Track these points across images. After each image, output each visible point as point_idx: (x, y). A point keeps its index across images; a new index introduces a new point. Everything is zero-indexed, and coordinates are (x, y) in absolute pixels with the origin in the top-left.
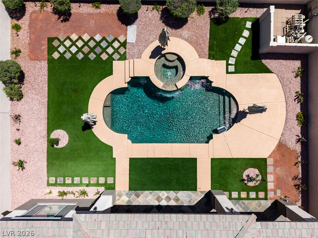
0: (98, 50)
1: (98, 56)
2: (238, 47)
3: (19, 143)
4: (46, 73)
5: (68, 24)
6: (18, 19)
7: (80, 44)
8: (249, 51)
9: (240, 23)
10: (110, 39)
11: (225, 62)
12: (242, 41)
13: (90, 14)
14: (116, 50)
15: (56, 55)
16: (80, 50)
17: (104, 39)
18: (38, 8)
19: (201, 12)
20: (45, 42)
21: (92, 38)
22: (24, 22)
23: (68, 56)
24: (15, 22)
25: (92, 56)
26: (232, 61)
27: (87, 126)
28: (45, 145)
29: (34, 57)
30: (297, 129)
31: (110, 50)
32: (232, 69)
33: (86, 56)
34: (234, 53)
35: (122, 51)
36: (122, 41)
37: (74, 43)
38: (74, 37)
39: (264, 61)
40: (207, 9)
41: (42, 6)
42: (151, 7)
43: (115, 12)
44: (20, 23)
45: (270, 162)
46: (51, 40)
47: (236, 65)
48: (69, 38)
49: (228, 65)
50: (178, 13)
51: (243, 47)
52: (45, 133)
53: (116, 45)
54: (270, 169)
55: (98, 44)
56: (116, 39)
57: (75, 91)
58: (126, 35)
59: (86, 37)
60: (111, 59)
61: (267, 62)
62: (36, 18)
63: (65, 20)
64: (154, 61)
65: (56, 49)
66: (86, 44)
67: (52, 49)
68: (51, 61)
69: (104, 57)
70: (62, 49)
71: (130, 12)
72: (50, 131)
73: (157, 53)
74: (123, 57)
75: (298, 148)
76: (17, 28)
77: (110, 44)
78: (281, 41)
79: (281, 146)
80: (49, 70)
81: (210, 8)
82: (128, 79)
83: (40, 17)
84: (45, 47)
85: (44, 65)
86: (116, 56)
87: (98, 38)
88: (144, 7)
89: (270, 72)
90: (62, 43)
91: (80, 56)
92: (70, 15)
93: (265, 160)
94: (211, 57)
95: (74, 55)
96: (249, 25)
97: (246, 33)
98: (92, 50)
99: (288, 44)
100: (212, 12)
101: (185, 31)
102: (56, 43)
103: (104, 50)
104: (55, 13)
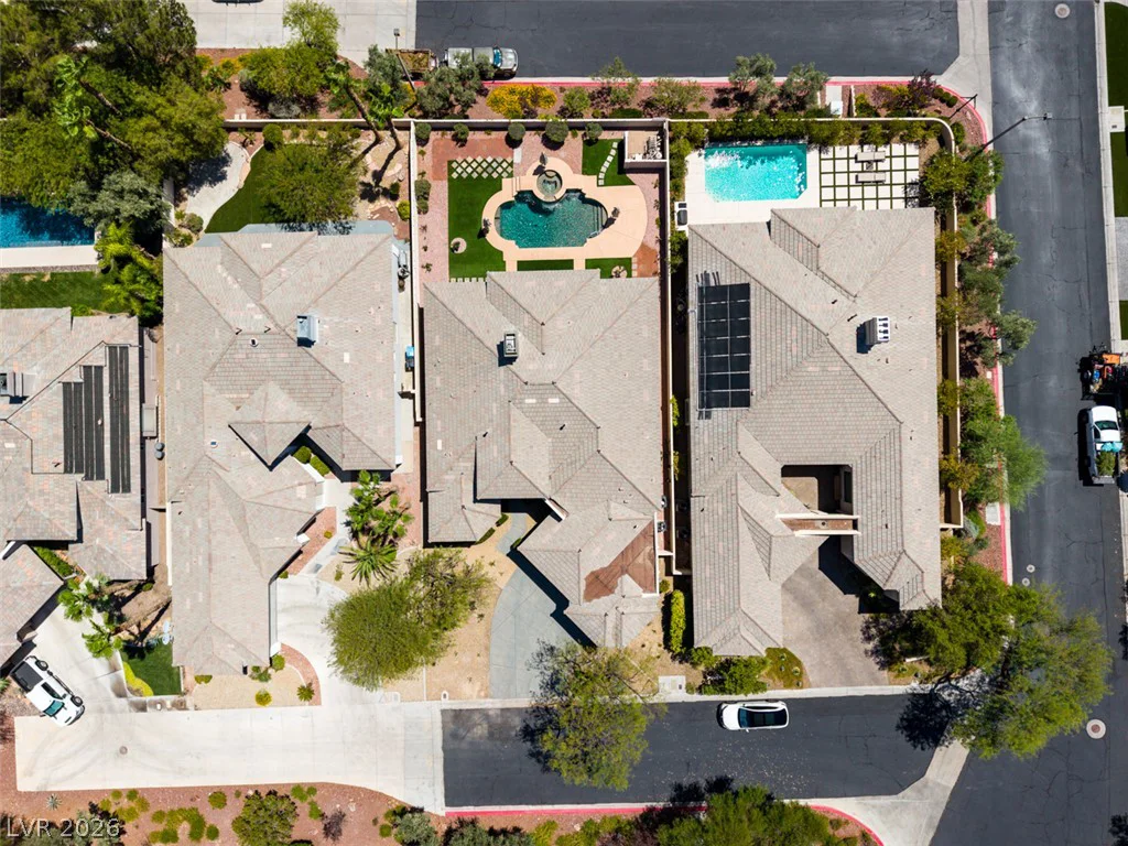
0: (490, 170)
1: (490, 175)
2: (607, 164)
3: (425, 249)
4: (447, 190)
5: (464, 148)
6: (423, 146)
7: (475, 165)
8: (616, 166)
9: (607, 144)
10: (500, 160)
11: (595, 177)
12: (610, 159)
13: (482, 140)
14: (505, 170)
15: (455, 175)
16: (474, 170)
17: (494, 160)
18: (439, 136)
19: (575, 135)
20: (446, 164)
21: (485, 160)
22: (428, 148)
23: (465, 175)
24: (420, 148)
25: (485, 175)
26: (601, 176)
27: (482, 234)
28: (447, 251)
29: (437, 177)
30: (657, 232)
31: (500, 170)
32: (601, 182)
33: (480, 175)
34: (603, 169)
35: (509, 170)
36: (509, 161)
37: (469, 165)
38: (470, 159)
39: (628, 175)
40: (580, 133)
41: (443, 135)
42: (533, 132)
43: (503, 138)
44: (424, 149)
45: (634, 260)
46: (450, 163)
47: (605, 179)
48: (465, 160)
49: (598, 179)
50: (554, 138)
51: (611, 164)
52: (447, 241)
53: (505, 165)
54: (634, 266)
55: (490, 165)
56: (504, 160)
57: (471, 204)
58: (512, 156)
59: (479, 159)
60: (500, 177)
61: (630, 176)
62: (438, 145)
63: (462, 146)
64: (537, 177)
65: (455, 170)
66: (479, 165)
67: (451, 170)
68: (450, 180)
69: (495, 175)
70: (459, 170)
71: (517, 139)
72: (450, 240)
73: (540, 171)
74: (511, 175)
75: (658, 248)
76: (422, 153)
77: (500, 165)
78: (639, 159)
79: (644, 247)
80: (449, 188)
81: (583, 132)
82: (515, 193)
83: (442, 143)
84: (446, 169)
85: (445, 183)
86: (505, 175)
87: (489, 159)
88: (528, 133)
89: (633, 184)
90: (460, 165)
91: (475, 175)
92: (466, 141)
93: (630, 259)
94: (584, 173)
95: (470, 175)
96: (615, 145)
97: (613, 152)
98: (485, 170)
99: (647, 160)
100: (585, 135)
101: (562, 152)
102: (454, 165)
103: (495, 170)
104: (453, 140)
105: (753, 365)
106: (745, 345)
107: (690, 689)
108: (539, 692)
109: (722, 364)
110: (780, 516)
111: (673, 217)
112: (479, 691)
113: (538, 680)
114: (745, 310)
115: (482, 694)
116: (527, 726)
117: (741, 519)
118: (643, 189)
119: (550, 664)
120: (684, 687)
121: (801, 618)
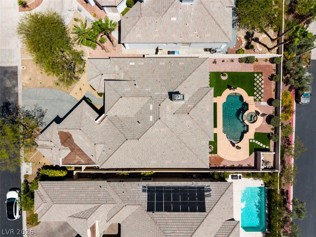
0: (258, 91)
1: (256, 91)
2: (259, 143)
3: (223, 61)
4: (249, 71)
5: (268, 79)
6: (270, 61)
7: (260, 84)
8: (258, 147)
9: (268, 144)
10: (262, 95)
11: (253, 138)
12: (261, 145)
13: (271, 88)
14: (258, 98)
15: (256, 75)
16: (258, 84)
17: (262, 93)
18: (274, 68)
19: (272, 129)
20: (261, 71)
21: (262, 89)
22: (268, 63)
23: (256, 79)
24: (268, 60)
25: (255, 89)
26: (254, 141)
27: (229, 87)
28: (222, 71)
29: (255, 67)
30: (228, 165)
31: (258, 95)
32: (251, 141)
33: (256, 86)
34: (257, 142)
35: (258, 100)
36: (261, 100)
37: (260, 82)
38: (263, 82)
39: (254, 153)
40: (273, 132)
41: (274, 70)
42: (274, 111)
43: (272, 97)
44: (268, 61)
45: (216, 155)
46: (261, 73)
47: (252, 142)
48: (262, 80)
49: (252, 139)
50: (272, 120)
51: (259, 145)
52: (226, 71)
53: (260, 98)
54: (213, 155)
55: (260, 91)
56: (262, 98)
57: (242, 82)
58: (263, 101)
59: (263, 86)
60: (254, 96)
61: (253, 154)
62: (270, 68)
63: (269, 79)
64: (254, 112)
65: (258, 75)
66: (260, 86)
67: (258, 73)
68: (254, 73)
69: (255, 93)
70: (258, 77)
71: (273, 103)
72: (227, 73)
73: (257, 113)
74: (255, 100)
75: (221, 166)
76: (266, 60)
77: (260, 95)
78: (262, 158)
79: (222, 159)
80: (250, 73)
81: (274, 133)
82: (247, 102)
83: (270, 69)
84: (259, 71)
85: (252, 71)
86: (255, 98)
87: (262, 91)
88: (274, 108)
89: (250, 155)
90: (260, 77)
91: (255, 84)
92: (271, 80)
93: (217, 153)
94: (255, 133)
95: (256, 82)
96: (267, 147)
97: (264, 146)
98: (258, 89)
99: (261, 162)
100: (272, 134)
101: (265, 123)
102: (260, 75)
103: (258, 93)
104: (272, 75)
105: (167, 213)
106: (176, 210)
107: (26, 176)
108: (25, 109)
109: (168, 198)
110: (97, 223)
111: (235, 173)
112: (25, 83)
113: (30, 109)
114: (193, 210)
115: (24, 85)
116: (10, 104)
117: (95, 205)
118: (247, 159)
119: (36, 115)
120: (27, 174)
121: (56, 226)
